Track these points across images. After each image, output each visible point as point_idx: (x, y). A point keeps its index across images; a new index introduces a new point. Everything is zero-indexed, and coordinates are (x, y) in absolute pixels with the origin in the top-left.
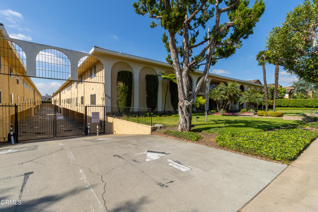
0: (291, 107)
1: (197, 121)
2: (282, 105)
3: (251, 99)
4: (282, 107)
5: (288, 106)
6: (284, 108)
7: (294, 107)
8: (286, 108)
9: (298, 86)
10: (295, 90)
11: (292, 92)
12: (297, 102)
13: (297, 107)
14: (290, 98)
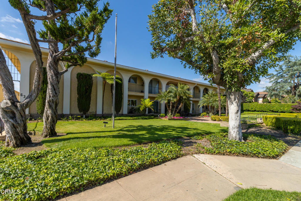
0: (258, 111)
1: (105, 127)
2: (250, 109)
3: (209, 103)
4: (250, 111)
5: (255, 111)
6: (251, 113)
7: (261, 111)
8: (253, 112)
9: (270, 91)
10: (268, 95)
11: (265, 97)
12: (264, 107)
13: (263, 112)
14: (263, 102)
